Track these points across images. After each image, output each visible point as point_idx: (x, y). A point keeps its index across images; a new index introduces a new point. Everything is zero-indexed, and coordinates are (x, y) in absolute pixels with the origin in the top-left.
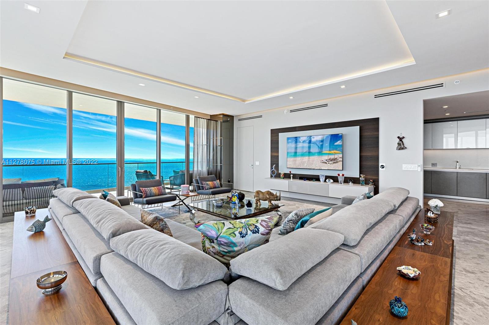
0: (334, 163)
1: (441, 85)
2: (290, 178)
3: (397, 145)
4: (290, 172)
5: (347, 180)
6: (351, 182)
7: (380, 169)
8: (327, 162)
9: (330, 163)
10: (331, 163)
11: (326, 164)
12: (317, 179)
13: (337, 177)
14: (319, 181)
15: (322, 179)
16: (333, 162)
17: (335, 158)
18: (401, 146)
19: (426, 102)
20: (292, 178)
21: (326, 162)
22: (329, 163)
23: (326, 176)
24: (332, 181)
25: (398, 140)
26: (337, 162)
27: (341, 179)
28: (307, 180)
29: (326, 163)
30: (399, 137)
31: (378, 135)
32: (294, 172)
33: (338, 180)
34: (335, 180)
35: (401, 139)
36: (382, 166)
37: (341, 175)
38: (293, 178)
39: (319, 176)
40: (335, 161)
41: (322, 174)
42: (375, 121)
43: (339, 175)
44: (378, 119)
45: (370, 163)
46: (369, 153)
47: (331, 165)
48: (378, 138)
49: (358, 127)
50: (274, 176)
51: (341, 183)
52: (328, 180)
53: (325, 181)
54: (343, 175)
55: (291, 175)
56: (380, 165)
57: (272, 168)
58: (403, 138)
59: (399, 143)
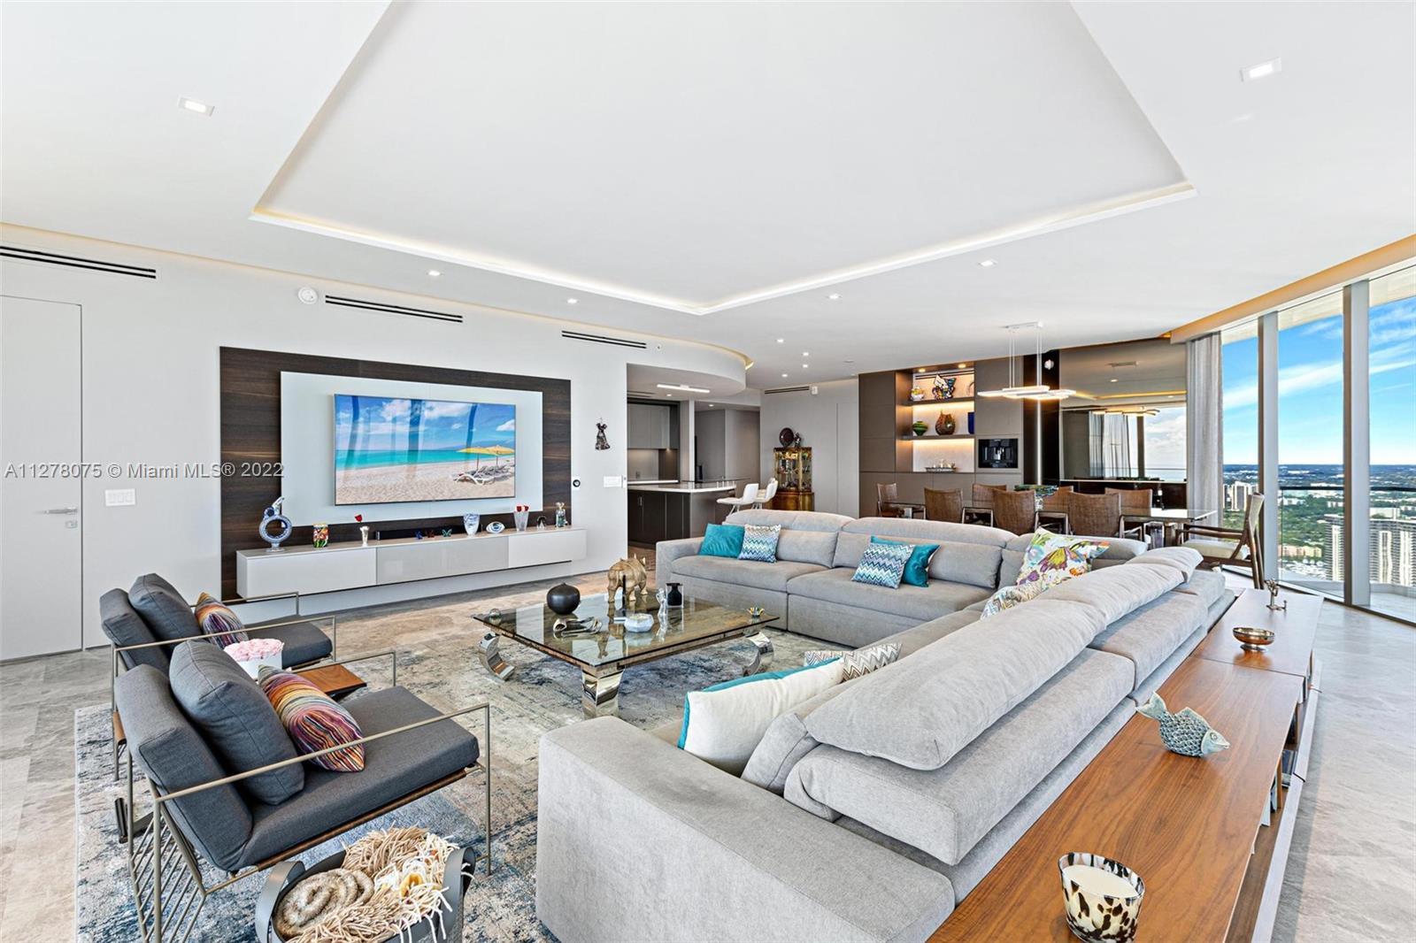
0: (495, 479)
1: (642, 346)
2: (360, 539)
3: (595, 441)
4: (359, 518)
5: (534, 520)
6: (542, 524)
7: (573, 488)
8: (475, 479)
9: (484, 480)
10: (487, 479)
11: (471, 484)
12: (457, 527)
14: (464, 531)
15: (471, 529)
16: (492, 477)
17: (500, 465)
18: (602, 442)
19: (631, 369)
20: (365, 538)
21: (472, 477)
22: (480, 482)
23: (482, 517)
24: (502, 526)
25: (597, 430)
26: (505, 477)
27: (521, 518)
28: (424, 535)
29: (472, 481)
30: (599, 425)
31: (570, 415)
32: (371, 515)
33: (515, 523)
34: (508, 521)
35: (601, 428)
36: (576, 481)
37: (523, 509)
38: (369, 539)
39: (461, 518)
40: (497, 473)
41: (470, 513)
42: (565, 385)
43: (519, 509)
44: (569, 381)
45: (557, 477)
46: (555, 456)
47: (488, 486)
48: (569, 423)
49: (541, 393)
50: (275, 542)
51: (522, 530)
52: (490, 527)
53: (481, 529)
54: (527, 508)
55: (364, 529)
56: (573, 480)
57: (271, 513)
58: (604, 427)
59: (598, 437)
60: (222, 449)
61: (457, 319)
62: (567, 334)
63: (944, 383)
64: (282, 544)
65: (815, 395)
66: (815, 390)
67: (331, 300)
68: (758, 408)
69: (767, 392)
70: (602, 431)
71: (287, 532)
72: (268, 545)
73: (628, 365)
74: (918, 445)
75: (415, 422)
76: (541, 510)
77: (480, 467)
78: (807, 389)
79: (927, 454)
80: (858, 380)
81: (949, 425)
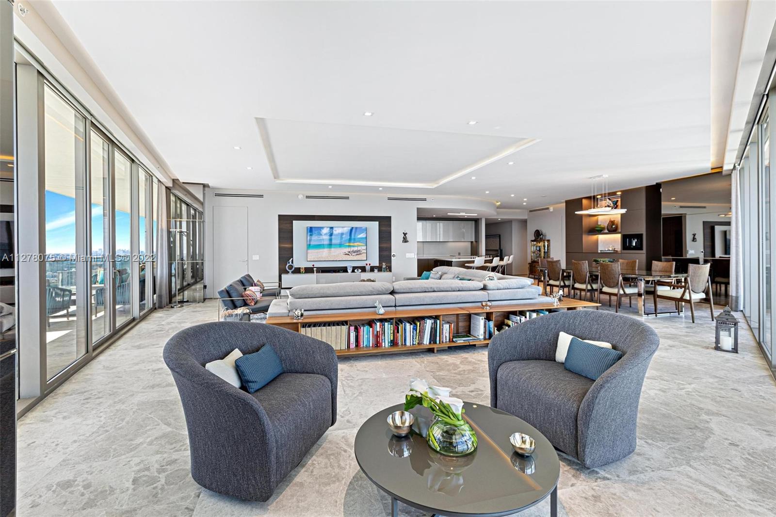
1: (425, 200)
2: (314, 272)
3: (402, 239)
4: (313, 265)
5: (372, 269)
6: (376, 270)
7: (392, 258)
8: (350, 254)
11: (348, 256)
12: (345, 270)
13: (365, 267)
14: (347, 272)
15: (350, 270)
17: (359, 249)
18: (405, 240)
20: (315, 272)
22: (352, 255)
23: (353, 267)
24: (360, 271)
25: (403, 235)
26: (360, 254)
27: (368, 268)
28: (334, 272)
30: (404, 233)
31: (391, 230)
32: (317, 265)
33: (365, 269)
34: (363, 269)
35: (405, 234)
37: (368, 264)
38: (316, 272)
39: (346, 267)
40: (358, 253)
41: (349, 265)
42: (389, 219)
43: (367, 264)
44: (390, 217)
45: (385, 253)
46: (384, 245)
47: (354, 257)
48: (390, 233)
49: (378, 222)
50: (290, 271)
51: (368, 272)
52: (356, 271)
53: (353, 271)
54: (370, 264)
55: (315, 269)
56: (392, 254)
57: (289, 263)
58: (406, 234)
59: (403, 238)
60: (279, 244)
61: (347, 198)
62: (389, 199)
63: (612, 203)
64: (293, 272)
65: (551, 212)
66: (551, 209)
67: (308, 197)
68: (526, 219)
69: (531, 211)
70: (405, 235)
71: (293, 268)
72: (289, 272)
73: (418, 209)
74: (601, 237)
75: (331, 235)
76: (378, 265)
77: (352, 250)
78: (548, 209)
79: (606, 242)
80: (565, 204)
81: (614, 226)
